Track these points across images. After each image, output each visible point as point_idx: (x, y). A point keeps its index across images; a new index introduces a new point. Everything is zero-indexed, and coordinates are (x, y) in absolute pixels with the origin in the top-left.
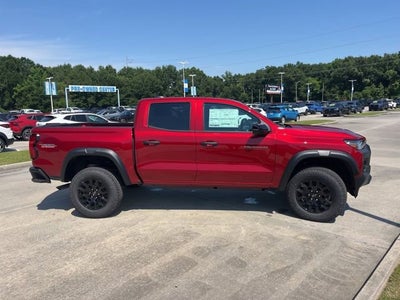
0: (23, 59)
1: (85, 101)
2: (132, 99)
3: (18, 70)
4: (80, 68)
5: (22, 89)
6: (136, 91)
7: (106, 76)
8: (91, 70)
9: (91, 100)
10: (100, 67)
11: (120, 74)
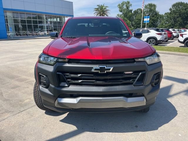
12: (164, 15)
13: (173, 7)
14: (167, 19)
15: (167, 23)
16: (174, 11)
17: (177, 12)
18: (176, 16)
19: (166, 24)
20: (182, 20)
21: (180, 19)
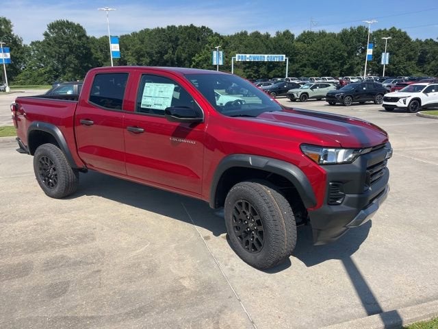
0: (203, 27)
1: (257, 71)
2: (307, 69)
3: (198, 40)
4: (257, 35)
5: (200, 58)
6: (313, 60)
7: (282, 43)
8: (268, 36)
9: (263, 70)
10: (278, 33)
11: (299, 40)
12: (29, 45)
13: (50, 30)
14: (39, 57)
15: (42, 65)
16: (55, 39)
17: (63, 43)
18: (62, 50)
19: (39, 67)
20: (77, 62)
21: (71, 58)
